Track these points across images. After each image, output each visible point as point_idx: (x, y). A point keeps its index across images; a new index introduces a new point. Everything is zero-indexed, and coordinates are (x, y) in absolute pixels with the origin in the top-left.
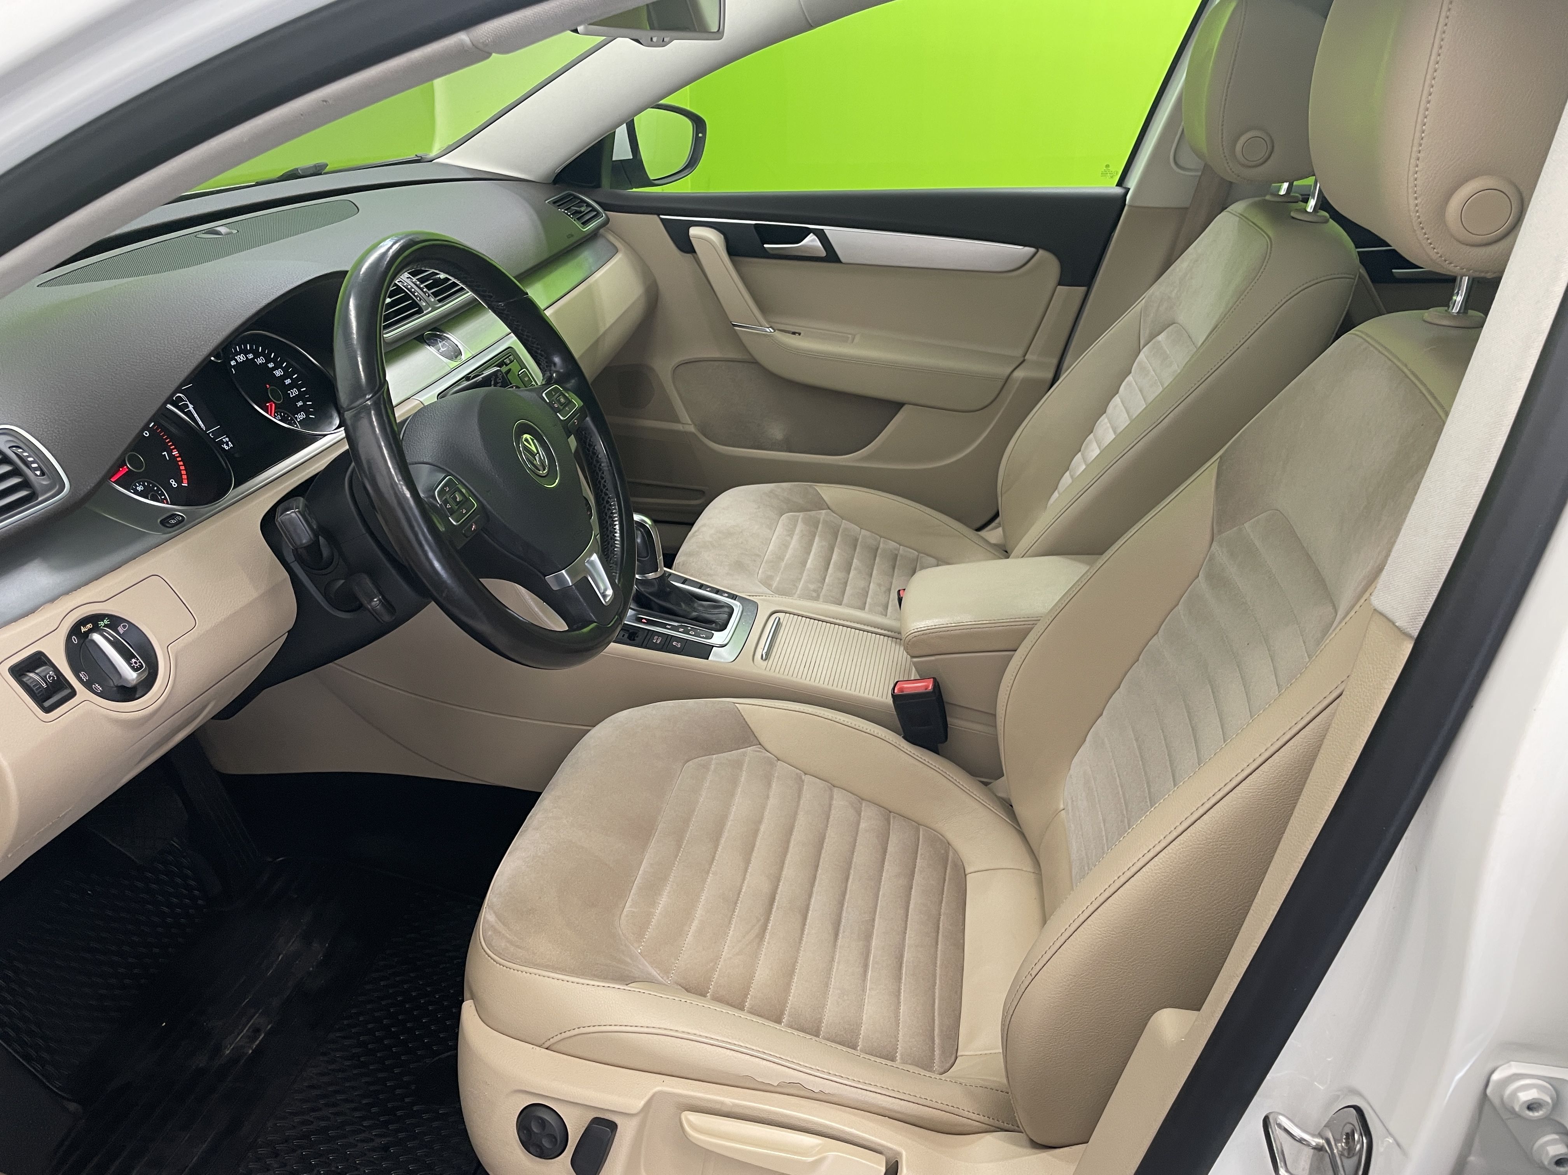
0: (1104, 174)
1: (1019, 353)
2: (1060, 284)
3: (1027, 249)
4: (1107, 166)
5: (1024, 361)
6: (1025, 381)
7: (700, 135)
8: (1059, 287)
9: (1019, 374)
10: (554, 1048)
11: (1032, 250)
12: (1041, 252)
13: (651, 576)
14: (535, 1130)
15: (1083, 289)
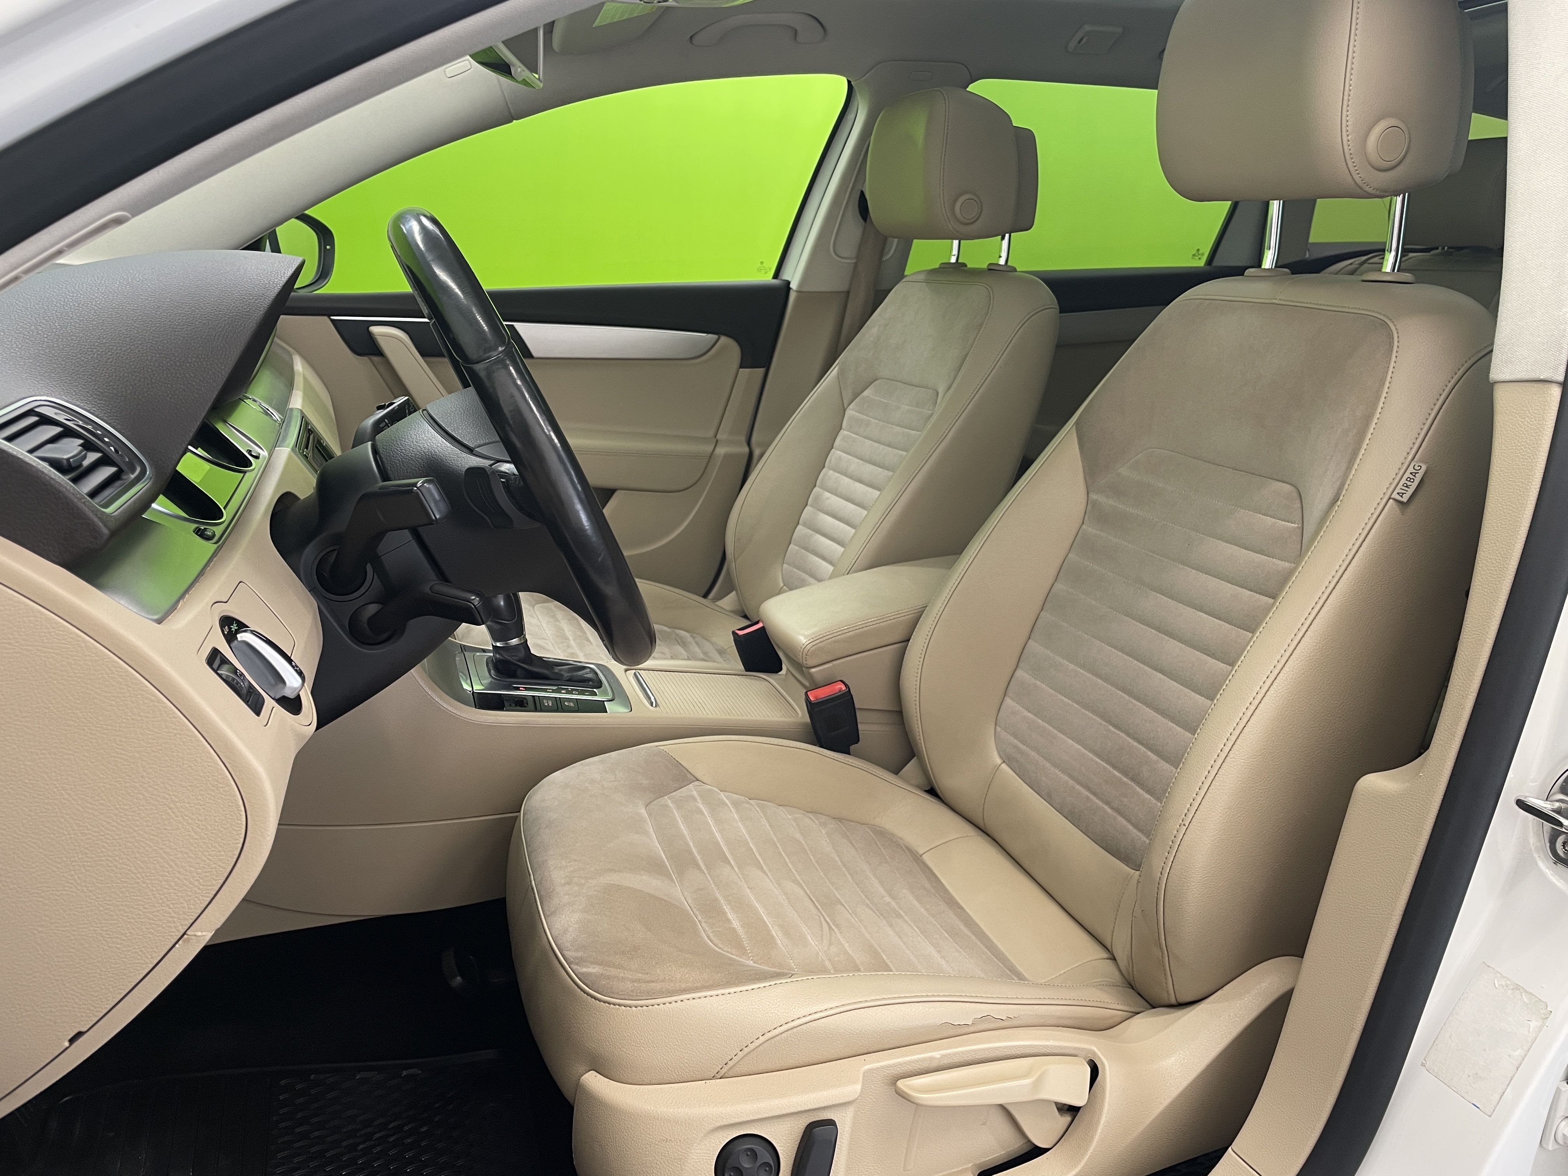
0: (759, 270)
1: (711, 433)
2: (741, 367)
3: (710, 335)
4: (762, 263)
5: (717, 441)
6: (727, 456)
7: (328, 247)
8: (741, 369)
9: (721, 451)
10: (727, 1075)
11: (715, 337)
12: (724, 339)
13: (515, 641)
14: (746, 1166)
15: (761, 371)
